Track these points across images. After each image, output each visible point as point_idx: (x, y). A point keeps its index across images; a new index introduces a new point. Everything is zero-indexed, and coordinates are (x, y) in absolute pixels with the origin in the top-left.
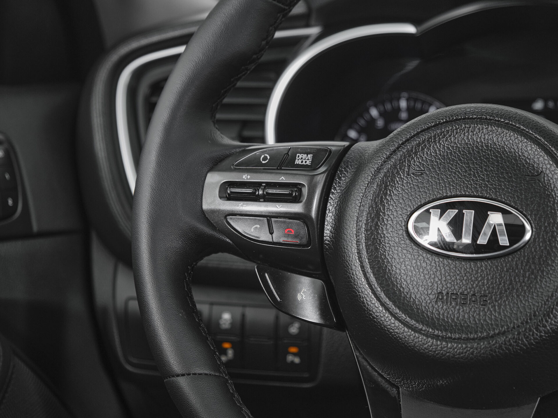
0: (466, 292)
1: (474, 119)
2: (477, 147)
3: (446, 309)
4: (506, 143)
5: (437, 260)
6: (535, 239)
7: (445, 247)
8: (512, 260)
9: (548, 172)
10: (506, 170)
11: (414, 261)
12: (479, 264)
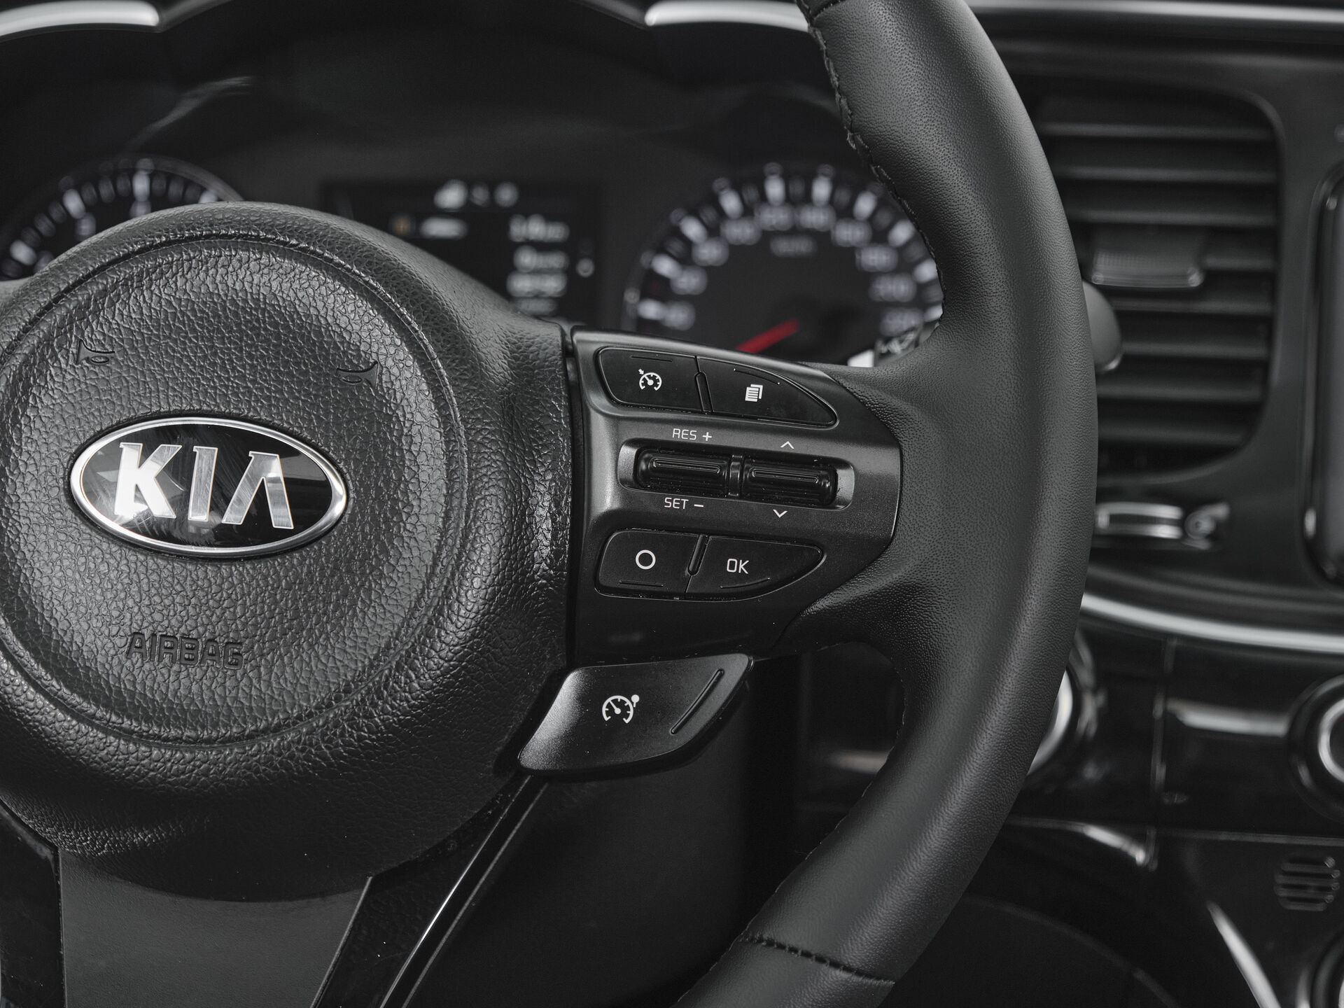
0: (194, 634)
1: (231, 236)
2: (233, 302)
3: (150, 671)
4: (300, 295)
5: (133, 558)
6: (353, 514)
7: (151, 529)
8: (301, 564)
9: (390, 362)
10: (296, 357)
11: (83, 560)
12: (225, 569)
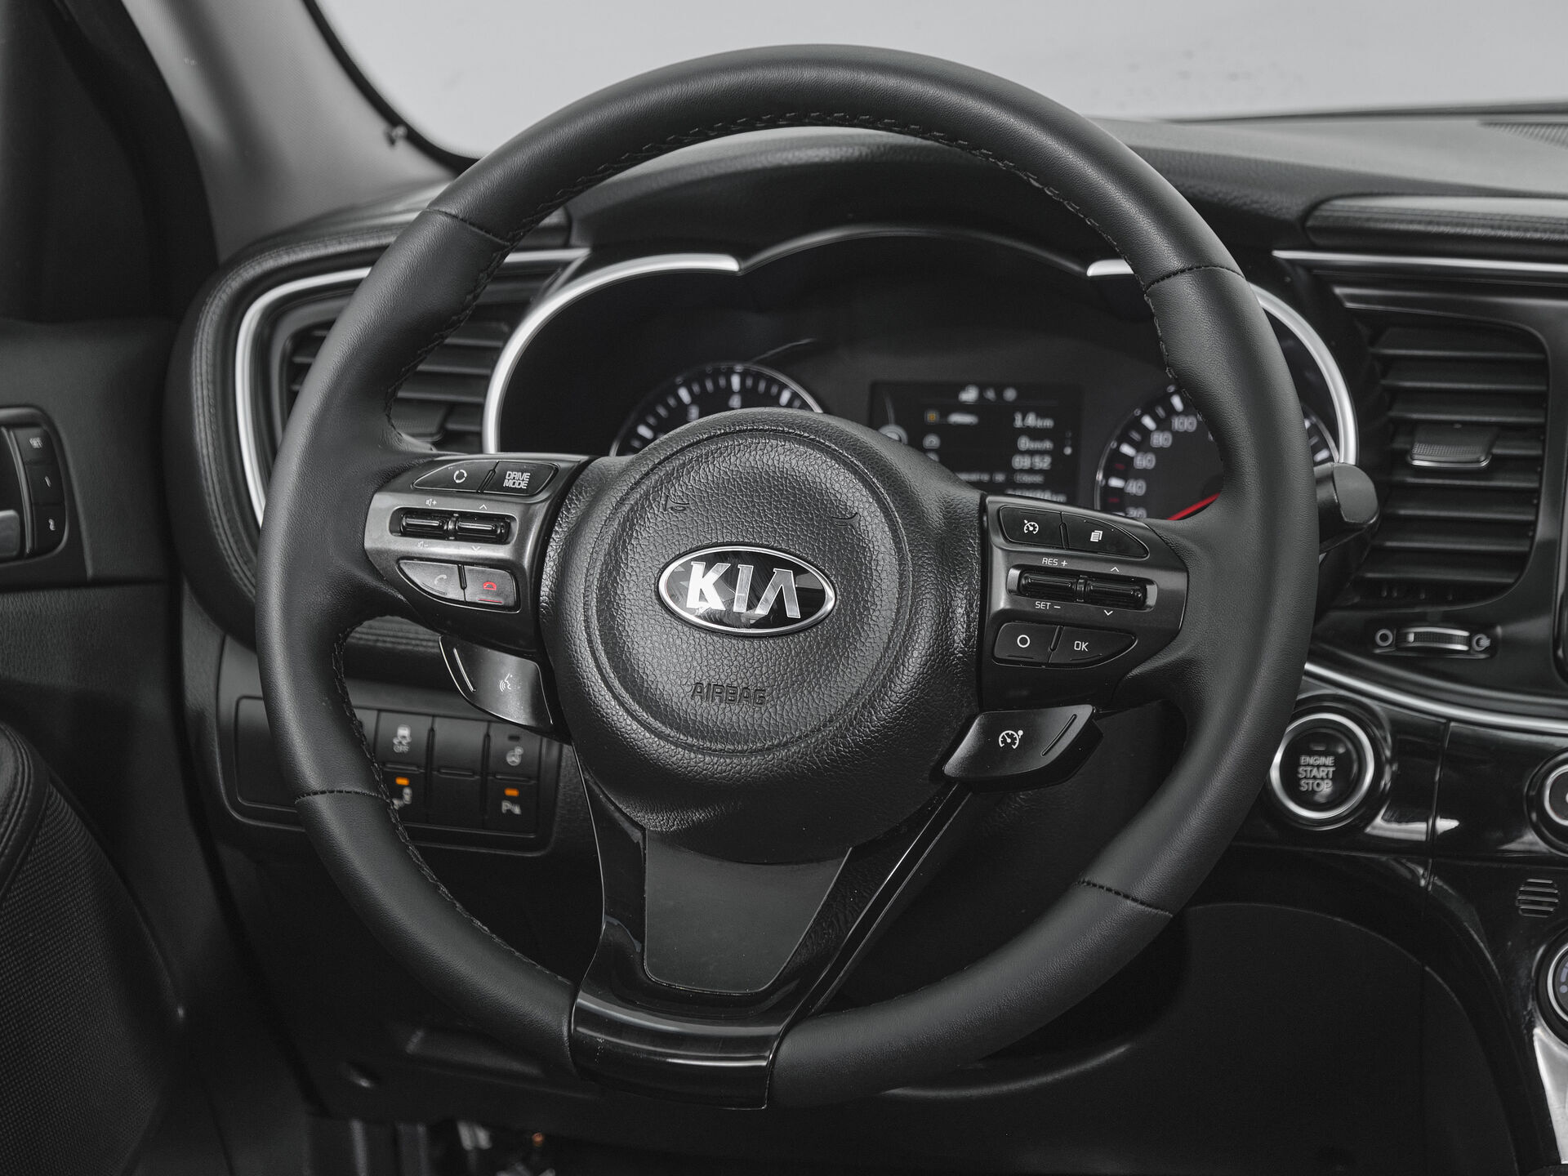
0: (735, 684)
1: (766, 431)
2: (767, 473)
3: (706, 708)
4: (810, 469)
5: (698, 636)
6: (839, 609)
7: (709, 617)
8: (805, 640)
9: (866, 513)
10: (806, 509)
11: (665, 636)
12: (756, 643)
